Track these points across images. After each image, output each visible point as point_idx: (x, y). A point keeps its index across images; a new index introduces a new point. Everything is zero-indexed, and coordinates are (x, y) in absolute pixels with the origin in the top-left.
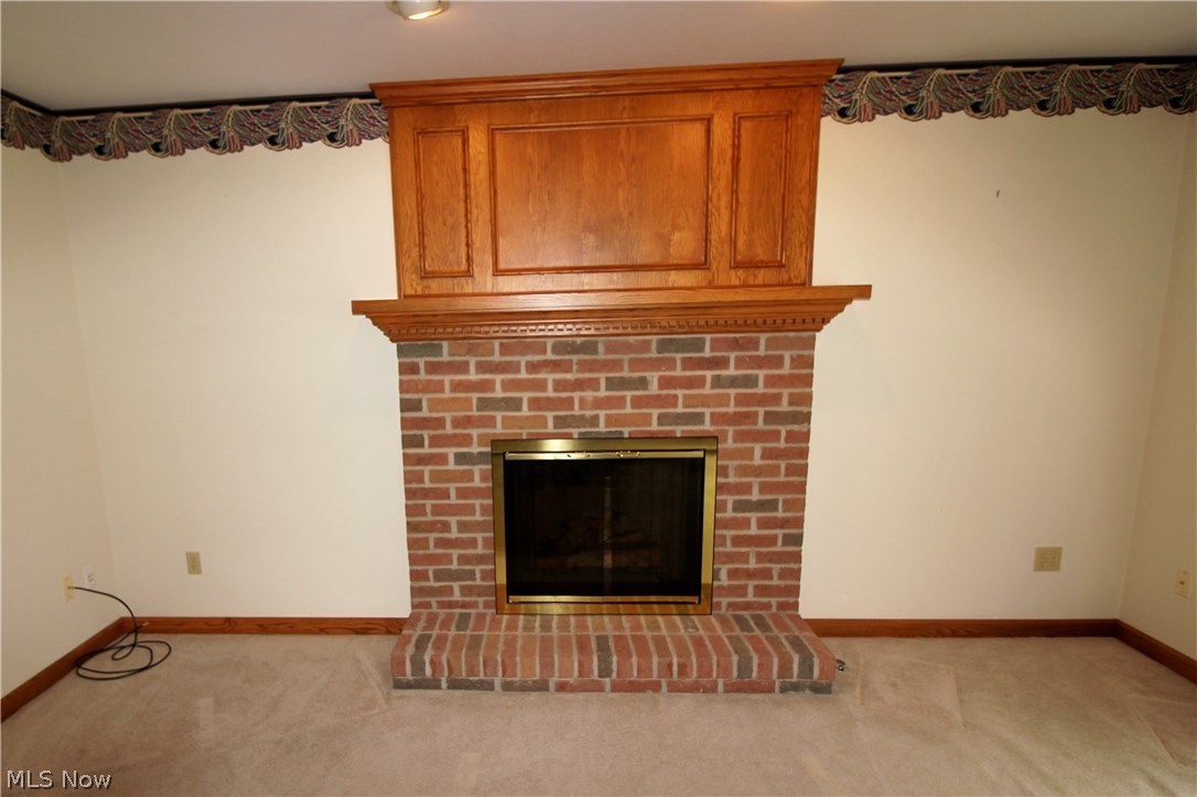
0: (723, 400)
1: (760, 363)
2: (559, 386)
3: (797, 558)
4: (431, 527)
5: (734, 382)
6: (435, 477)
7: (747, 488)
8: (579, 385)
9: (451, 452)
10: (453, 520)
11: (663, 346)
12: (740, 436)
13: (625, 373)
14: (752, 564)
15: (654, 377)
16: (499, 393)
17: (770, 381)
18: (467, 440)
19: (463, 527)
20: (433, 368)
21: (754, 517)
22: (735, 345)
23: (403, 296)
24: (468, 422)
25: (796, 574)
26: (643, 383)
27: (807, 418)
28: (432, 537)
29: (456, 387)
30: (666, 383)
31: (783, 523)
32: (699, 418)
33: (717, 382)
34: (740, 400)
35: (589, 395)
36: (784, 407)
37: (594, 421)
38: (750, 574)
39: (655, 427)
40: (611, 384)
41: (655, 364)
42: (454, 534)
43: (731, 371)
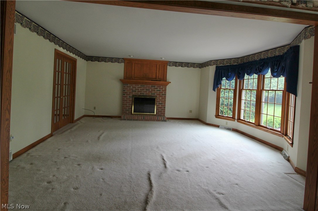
0: (157, 92)
1: (161, 89)
2: (141, 90)
3: (165, 110)
4: (125, 104)
5: (158, 90)
6: (126, 99)
7: (160, 102)
8: (143, 90)
9: (128, 96)
10: (128, 104)
11: (151, 86)
12: (159, 96)
13: (147, 89)
14: (160, 110)
15: (150, 89)
16: (134, 90)
17: (162, 91)
18: (130, 95)
19: (129, 105)
20: (127, 87)
21: (160, 105)
22: (159, 87)
23: (124, 79)
24: (131, 93)
25: (165, 111)
26: (149, 90)
27: (166, 95)
28: (125, 106)
29: (129, 89)
30: (152, 90)
31: (163, 106)
32: (155, 94)
33: (157, 90)
34: (159, 92)
35: (144, 91)
36: (163, 93)
37: (144, 94)
38: (160, 111)
39: (150, 95)
40: (146, 90)
41: (150, 88)
42: (128, 105)
43: (158, 89)
